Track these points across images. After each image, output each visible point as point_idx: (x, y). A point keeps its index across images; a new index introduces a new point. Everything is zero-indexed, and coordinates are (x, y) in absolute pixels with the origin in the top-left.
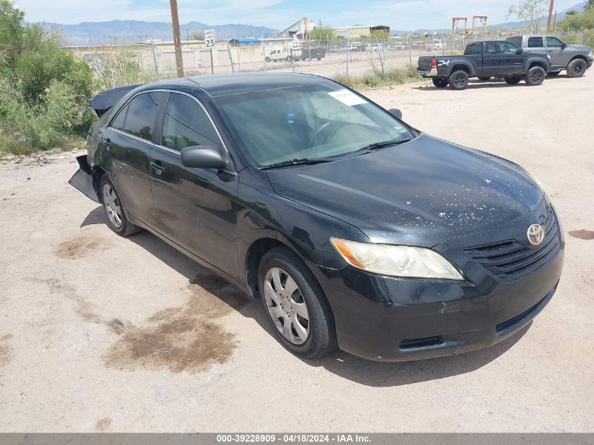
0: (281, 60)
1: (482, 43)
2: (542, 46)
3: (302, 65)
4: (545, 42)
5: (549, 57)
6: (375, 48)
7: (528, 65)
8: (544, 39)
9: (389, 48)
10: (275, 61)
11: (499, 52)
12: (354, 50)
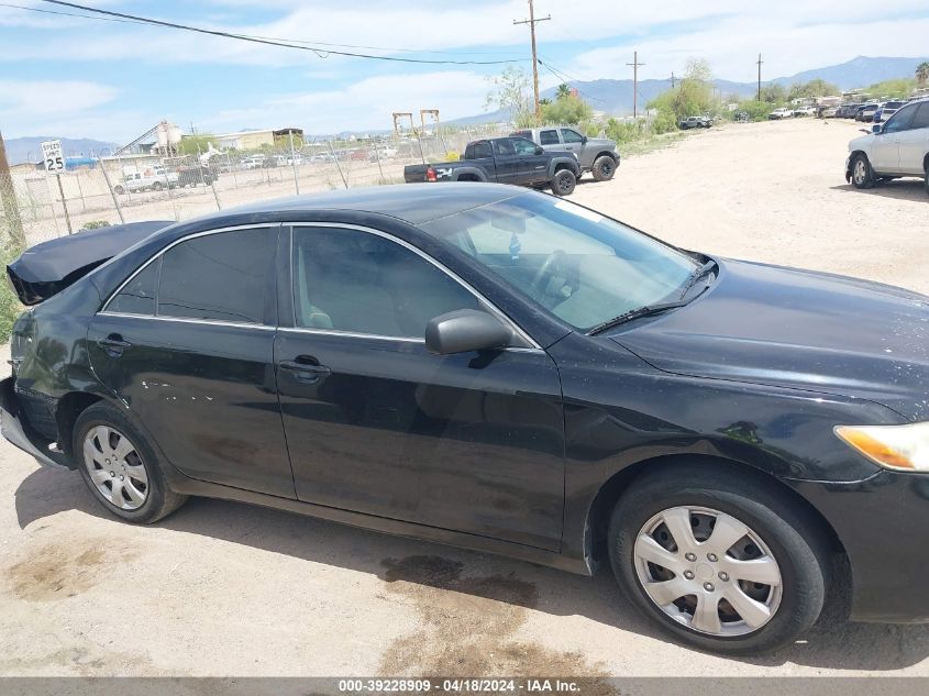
0: (143, 190)
1: (489, 141)
2: (557, 142)
3: (192, 194)
4: (561, 138)
5: (576, 155)
6: (290, 161)
7: (552, 169)
8: (559, 133)
9: (312, 159)
10: (134, 191)
11: (514, 153)
12: (257, 167)
